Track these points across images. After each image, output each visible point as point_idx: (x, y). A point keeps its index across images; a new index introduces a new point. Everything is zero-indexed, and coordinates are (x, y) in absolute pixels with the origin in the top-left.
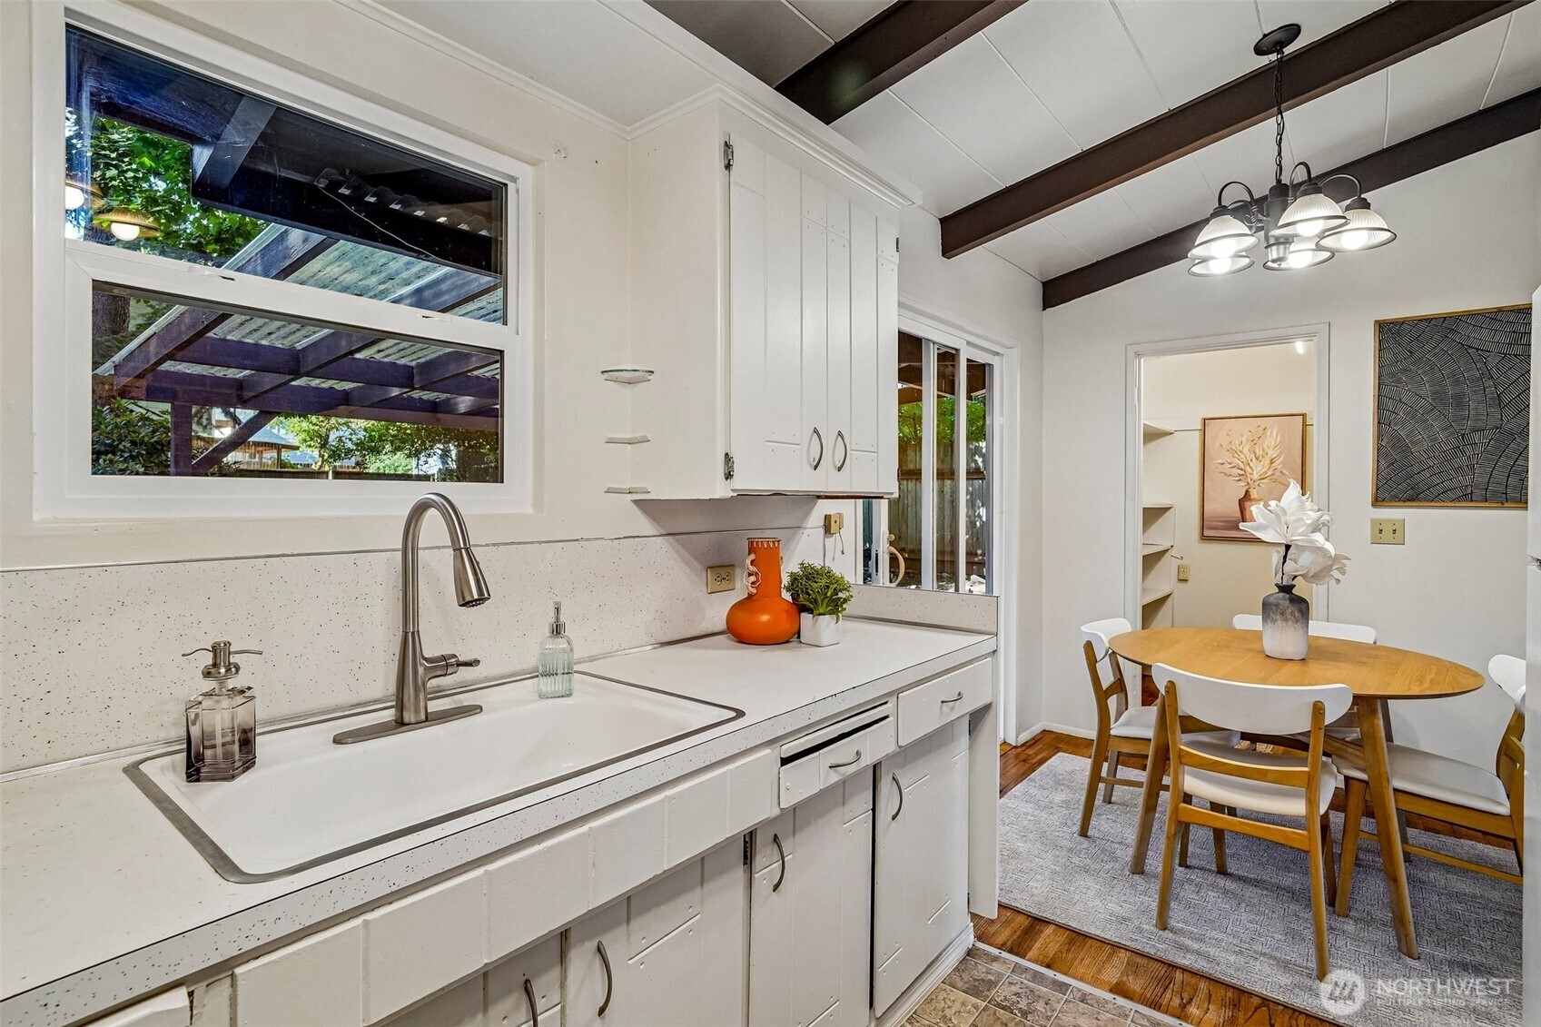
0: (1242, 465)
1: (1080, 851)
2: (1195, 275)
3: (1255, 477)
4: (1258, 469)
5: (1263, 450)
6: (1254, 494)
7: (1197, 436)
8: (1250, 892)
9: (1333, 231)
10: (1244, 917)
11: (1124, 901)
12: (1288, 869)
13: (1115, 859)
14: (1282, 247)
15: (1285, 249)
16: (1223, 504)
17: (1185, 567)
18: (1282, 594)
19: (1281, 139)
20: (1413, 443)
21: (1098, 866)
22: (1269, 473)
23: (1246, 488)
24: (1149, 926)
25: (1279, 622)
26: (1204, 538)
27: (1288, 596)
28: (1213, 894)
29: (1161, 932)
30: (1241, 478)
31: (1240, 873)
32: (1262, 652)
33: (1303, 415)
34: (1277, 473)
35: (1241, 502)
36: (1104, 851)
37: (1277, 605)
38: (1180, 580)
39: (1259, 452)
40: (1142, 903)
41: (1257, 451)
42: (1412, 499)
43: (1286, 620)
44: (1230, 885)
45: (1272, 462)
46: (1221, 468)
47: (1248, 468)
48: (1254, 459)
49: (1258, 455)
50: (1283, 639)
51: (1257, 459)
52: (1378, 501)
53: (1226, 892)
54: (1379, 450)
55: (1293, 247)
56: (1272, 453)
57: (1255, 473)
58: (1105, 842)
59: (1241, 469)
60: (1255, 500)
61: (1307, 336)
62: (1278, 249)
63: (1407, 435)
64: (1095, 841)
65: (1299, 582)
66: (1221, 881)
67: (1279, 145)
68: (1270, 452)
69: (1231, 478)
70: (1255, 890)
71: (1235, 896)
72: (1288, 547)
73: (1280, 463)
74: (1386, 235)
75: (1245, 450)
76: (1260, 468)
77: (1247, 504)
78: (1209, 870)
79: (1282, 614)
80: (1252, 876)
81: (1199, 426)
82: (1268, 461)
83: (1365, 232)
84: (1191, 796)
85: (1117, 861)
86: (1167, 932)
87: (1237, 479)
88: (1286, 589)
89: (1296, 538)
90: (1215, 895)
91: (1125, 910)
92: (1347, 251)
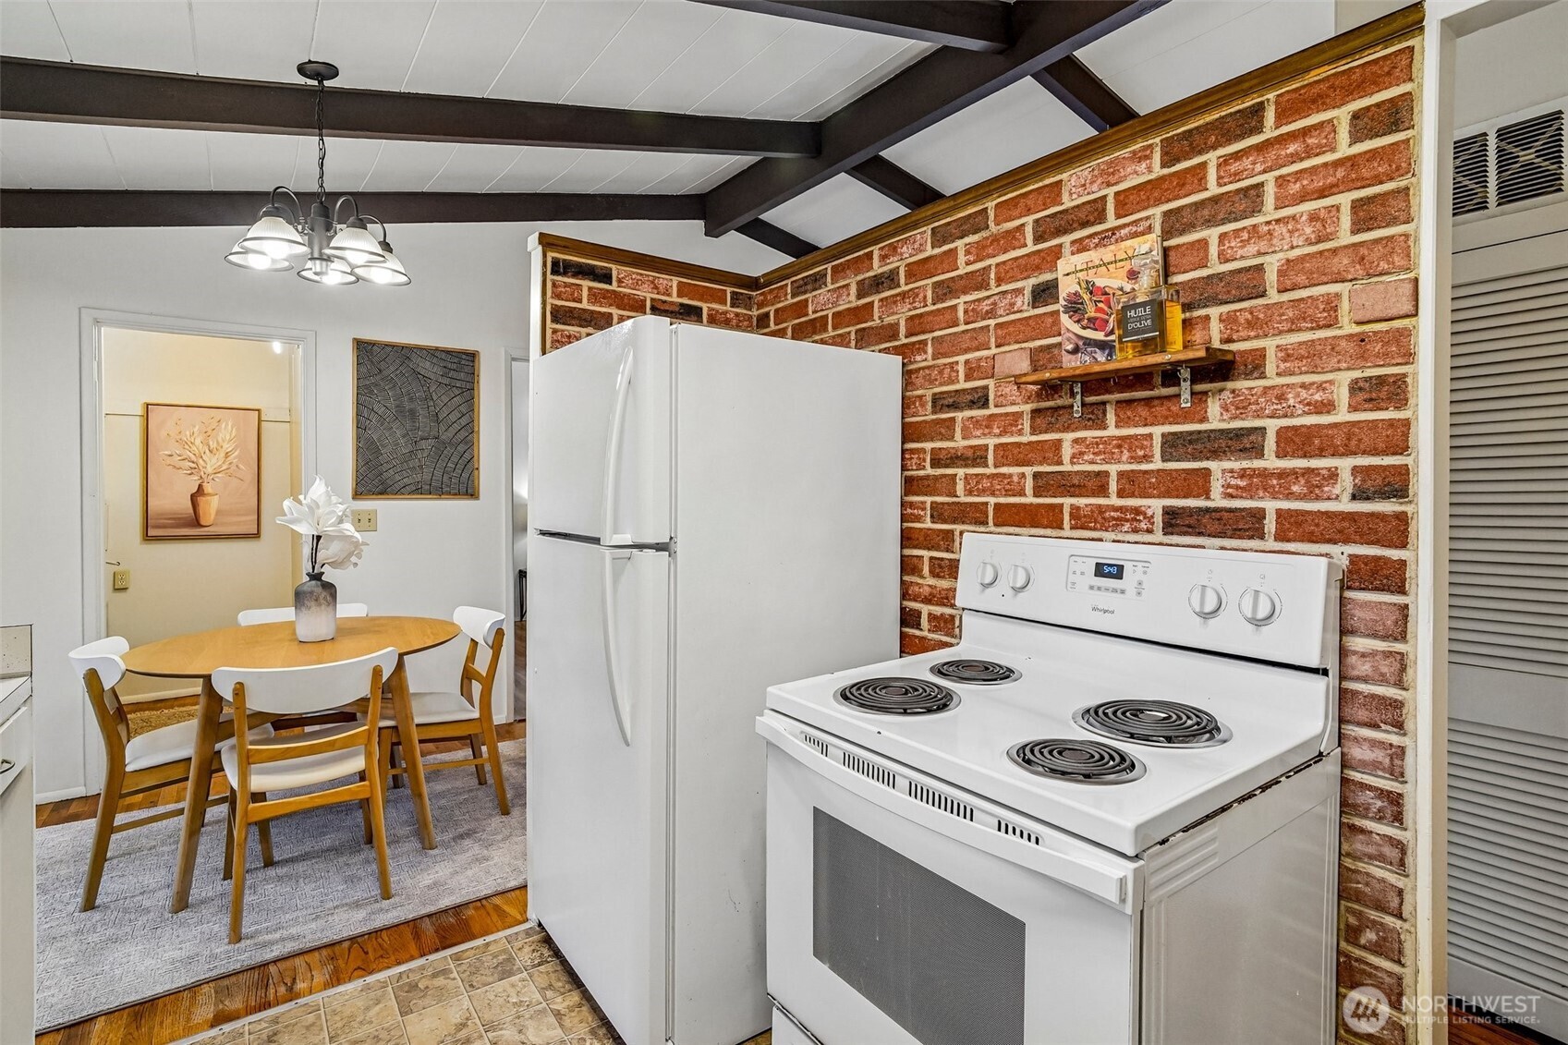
0: (193, 458)
1: (94, 926)
2: (231, 262)
3: (209, 470)
4: (211, 463)
5: (218, 442)
6: (208, 488)
7: (137, 424)
8: (301, 867)
9: (368, 265)
10: (307, 889)
11: (181, 943)
12: (324, 834)
13: (147, 911)
14: (324, 263)
15: (327, 265)
16: (172, 498)
17: (123, 574)
18: (314, 582)
19: (322, 163)
20: (382, 446)
21: (128, 929)
22: (224, 467)
23: (199, 482)
24: (221, 948)
25: (313, 608)
26: (147, 538)
27: (319, 583)
28: (269, 886)
29: (237, 945)
30: (193, 471)
31: (286, 856)
32: (297, 639)
33: (258, 410)
34: (233, 467)
35: (194, 498)
36: (126, 911)
37: (311, 593)
38: (116, 590)
39: (213, 445)
40: (202, 933)
41: (211, 443)
42: (381, 493)
43: (320, 605)
44: (281, 871)
45: (227, 455)
46: (169, 460)
47: (201, 461)
48: (207, 451)
49: (212, 447)
50: (314, 624)
51: (211, 451)
52: (357, 495)
53: (280, 878)
54: (358, 450)
55: (333, 266)
56: (227, 447)
57: (208, 466)
58: (122, 902)
59: (193, 462)
60: (209, 494)
61: (290, 340)
62: (321, 264)
63: (378, 439)
64: (108, 907)
65: (326, 569)
66: (271, 872)
67: (321, 168)
68: (225, 446)
69: (180, 471)
70: (305, 863)
71: (289, 877)
72: (319, 538)
73: (235, 458)
74: (404, 279)
75: (198, 442)
76: (214, 460)
77: (201, 500)
78: (256, 869)
79: (316, 600)
80: (296, 854)
81: (140, 411)
82: (223, 455)
83: (390, 272)
84: (265, 793)
85: (149, 912)
86: (243, 941)
87: (189, 472)
88: (316, 577)
89: (328, 528)
90: (272, 886)
91: (188, 949)
92: (374, 283)
